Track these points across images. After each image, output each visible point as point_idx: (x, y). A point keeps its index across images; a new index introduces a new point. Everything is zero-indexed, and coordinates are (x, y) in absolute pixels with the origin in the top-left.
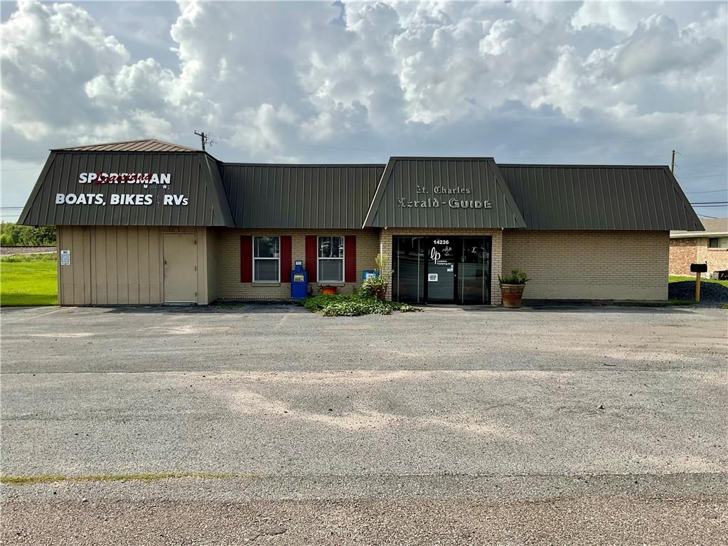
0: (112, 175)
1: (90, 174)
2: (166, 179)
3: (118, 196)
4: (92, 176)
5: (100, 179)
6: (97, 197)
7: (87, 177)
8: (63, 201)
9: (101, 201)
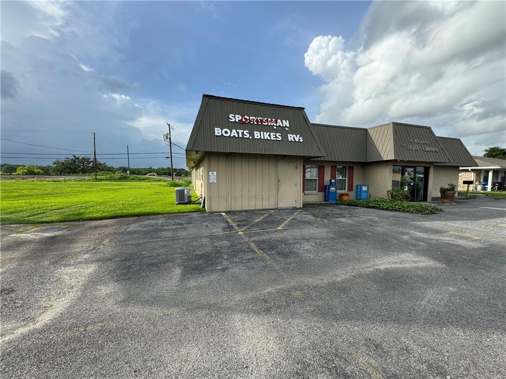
0: (251, 118)
1: (237, 116)
2: (286, 123)
3: (259, 133)
4: (238, 118)
5: (244, 120)
6: (245, 133)
8: (220, 134)
9: (248, 136)
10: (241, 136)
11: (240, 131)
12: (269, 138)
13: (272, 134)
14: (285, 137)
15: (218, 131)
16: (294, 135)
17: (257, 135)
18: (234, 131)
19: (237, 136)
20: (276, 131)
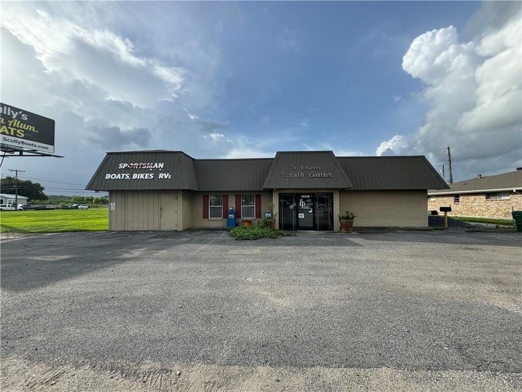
0: (135, 164)
1: (125, 164)
2: (161, 165)
3: (136, 175)
4: (125, 165)
5: (129, 166)
6: (126, 176)
7: (123, 165)
8: (109, 178)
9: (128, 177)
10: (122, 178)
11: (123, 175)
12: (143, 178)
13: (147, 174)
14: (156, 176)
15: (108, 176)
16: (165, 174)
17: (135, 176)
18: (119, 175)
19: (120, 178)
20: (150, 172)
